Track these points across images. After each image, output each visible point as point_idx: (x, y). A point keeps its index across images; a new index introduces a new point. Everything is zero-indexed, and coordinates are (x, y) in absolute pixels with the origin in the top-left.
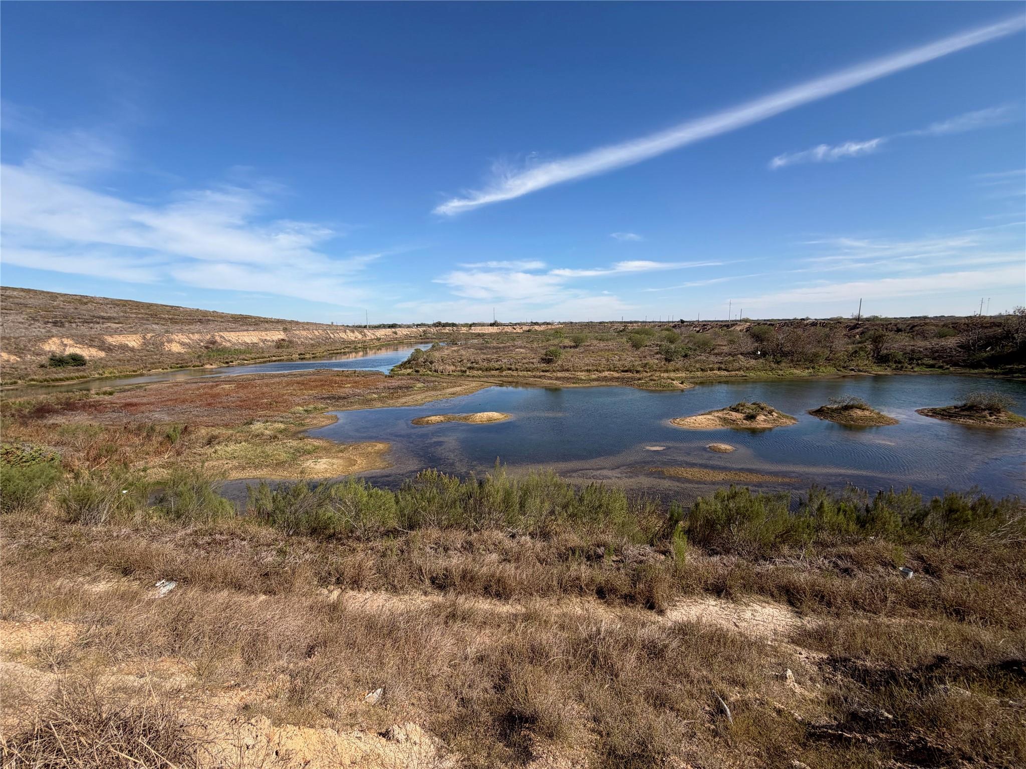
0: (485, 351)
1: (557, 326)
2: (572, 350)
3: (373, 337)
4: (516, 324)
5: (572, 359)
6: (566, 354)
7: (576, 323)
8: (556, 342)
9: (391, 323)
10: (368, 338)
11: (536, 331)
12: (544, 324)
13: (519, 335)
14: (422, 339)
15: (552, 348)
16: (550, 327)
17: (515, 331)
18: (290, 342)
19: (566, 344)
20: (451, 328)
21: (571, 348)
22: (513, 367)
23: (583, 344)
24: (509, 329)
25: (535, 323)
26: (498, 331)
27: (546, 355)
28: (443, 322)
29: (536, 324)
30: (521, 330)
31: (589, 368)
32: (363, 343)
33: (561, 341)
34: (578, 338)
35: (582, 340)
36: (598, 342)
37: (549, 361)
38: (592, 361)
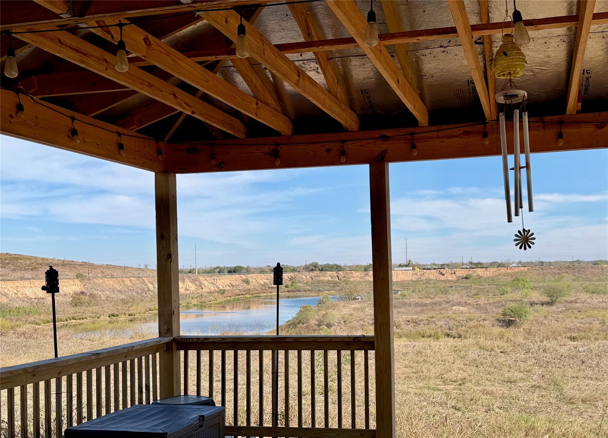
1: (517, 270)
2: (545, 308)
3: (213, 289)
4: (443, 266)
5: (545, 322)
6: (536, 314)
7: (550, 264)
8: (517, 295)
10: (204, 290)
11: (480, 277)
12: (493, 264)
13: (452, 285)
15: (512, 305)
16: (503, 270)
17: (443, 278)
18: (92, 296)
19: (534, 299)
21: (543, 304)
23: (564, 299)
24: (433, 275)
25: (476, 264)
27: (504, 315)
29: (479, 265)
30: (454, 276)
31: (573, 335)
32: (198, 299)
33: (526, 295)
34: (554, 289)
35: (561, 293)
36: (589, 295)
37: (509, 323)
38: (578, 325)
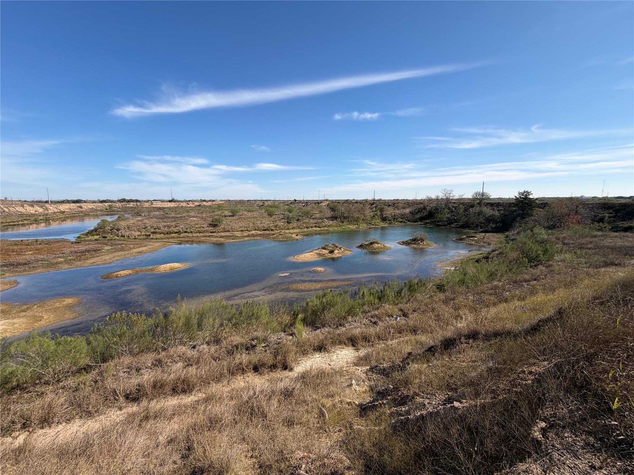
0: (165, 220)
1: (219, 203)
2: (231, 218)
3: (56, 210)
4: (189, 201)
5: (231, 224)
6: (227, 221)
7: (232, 201)
8: (219, 213)
9: (75, 199)
10: (50, 211)
11: (205, 205)
12: (210, 201)
13: (192, 209)
14: (108, 212)
15: (216, 217)
16: (214, 203)
17: (189, 206)
19: (226, 214)
20: (135, 203)
21: (229, 216)
22: (188, 230)
23: (238, 214)
24: (184, 204)
25: (203, 200)
26: (176, 206)
27: (213, 221)
28: (128, 198)
29: (204, 201)
30: (193, 205)
31: (242, 229)
32: (44, 216)
33: (223, 212)
34: (234, 210)
35: (237, 212)
36: (247, 212)
37: (215, 226)
38: (244, 225)
